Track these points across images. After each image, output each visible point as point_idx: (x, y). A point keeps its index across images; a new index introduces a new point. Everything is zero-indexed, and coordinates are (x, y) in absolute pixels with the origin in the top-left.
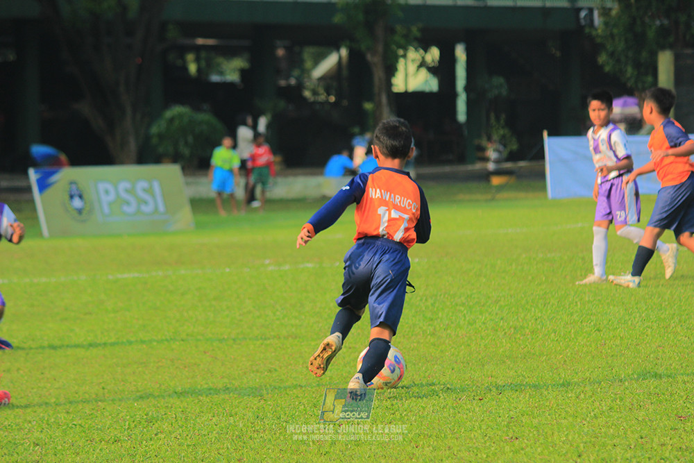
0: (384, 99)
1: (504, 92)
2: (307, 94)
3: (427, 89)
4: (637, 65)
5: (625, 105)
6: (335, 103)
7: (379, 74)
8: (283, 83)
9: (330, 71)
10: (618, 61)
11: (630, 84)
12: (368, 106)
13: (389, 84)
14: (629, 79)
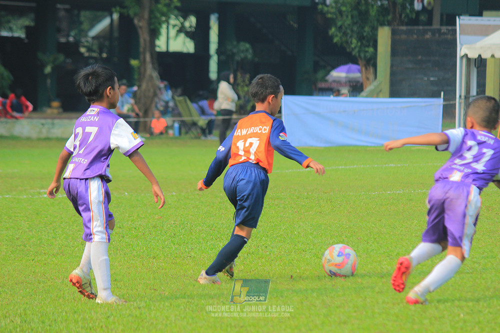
0: (148, 57)
1: (250, 56)
2: (83, 50)
3: (185, 50)
4: (361, 38)
5: (348, 71)
6: (106, 58)
7: (144, 36)
8: (63, 40)
9: (103, 31)
10: (345, 34)
11: (355, 53)
12: (134, 63)
13: (153, 45)
14: (353, 49)
